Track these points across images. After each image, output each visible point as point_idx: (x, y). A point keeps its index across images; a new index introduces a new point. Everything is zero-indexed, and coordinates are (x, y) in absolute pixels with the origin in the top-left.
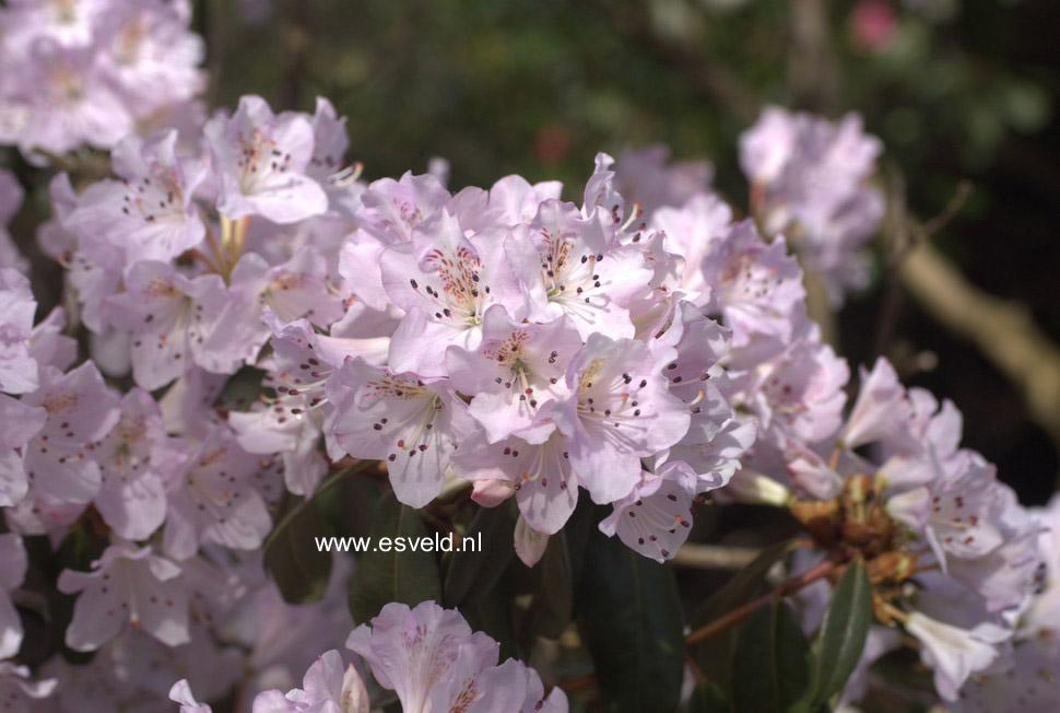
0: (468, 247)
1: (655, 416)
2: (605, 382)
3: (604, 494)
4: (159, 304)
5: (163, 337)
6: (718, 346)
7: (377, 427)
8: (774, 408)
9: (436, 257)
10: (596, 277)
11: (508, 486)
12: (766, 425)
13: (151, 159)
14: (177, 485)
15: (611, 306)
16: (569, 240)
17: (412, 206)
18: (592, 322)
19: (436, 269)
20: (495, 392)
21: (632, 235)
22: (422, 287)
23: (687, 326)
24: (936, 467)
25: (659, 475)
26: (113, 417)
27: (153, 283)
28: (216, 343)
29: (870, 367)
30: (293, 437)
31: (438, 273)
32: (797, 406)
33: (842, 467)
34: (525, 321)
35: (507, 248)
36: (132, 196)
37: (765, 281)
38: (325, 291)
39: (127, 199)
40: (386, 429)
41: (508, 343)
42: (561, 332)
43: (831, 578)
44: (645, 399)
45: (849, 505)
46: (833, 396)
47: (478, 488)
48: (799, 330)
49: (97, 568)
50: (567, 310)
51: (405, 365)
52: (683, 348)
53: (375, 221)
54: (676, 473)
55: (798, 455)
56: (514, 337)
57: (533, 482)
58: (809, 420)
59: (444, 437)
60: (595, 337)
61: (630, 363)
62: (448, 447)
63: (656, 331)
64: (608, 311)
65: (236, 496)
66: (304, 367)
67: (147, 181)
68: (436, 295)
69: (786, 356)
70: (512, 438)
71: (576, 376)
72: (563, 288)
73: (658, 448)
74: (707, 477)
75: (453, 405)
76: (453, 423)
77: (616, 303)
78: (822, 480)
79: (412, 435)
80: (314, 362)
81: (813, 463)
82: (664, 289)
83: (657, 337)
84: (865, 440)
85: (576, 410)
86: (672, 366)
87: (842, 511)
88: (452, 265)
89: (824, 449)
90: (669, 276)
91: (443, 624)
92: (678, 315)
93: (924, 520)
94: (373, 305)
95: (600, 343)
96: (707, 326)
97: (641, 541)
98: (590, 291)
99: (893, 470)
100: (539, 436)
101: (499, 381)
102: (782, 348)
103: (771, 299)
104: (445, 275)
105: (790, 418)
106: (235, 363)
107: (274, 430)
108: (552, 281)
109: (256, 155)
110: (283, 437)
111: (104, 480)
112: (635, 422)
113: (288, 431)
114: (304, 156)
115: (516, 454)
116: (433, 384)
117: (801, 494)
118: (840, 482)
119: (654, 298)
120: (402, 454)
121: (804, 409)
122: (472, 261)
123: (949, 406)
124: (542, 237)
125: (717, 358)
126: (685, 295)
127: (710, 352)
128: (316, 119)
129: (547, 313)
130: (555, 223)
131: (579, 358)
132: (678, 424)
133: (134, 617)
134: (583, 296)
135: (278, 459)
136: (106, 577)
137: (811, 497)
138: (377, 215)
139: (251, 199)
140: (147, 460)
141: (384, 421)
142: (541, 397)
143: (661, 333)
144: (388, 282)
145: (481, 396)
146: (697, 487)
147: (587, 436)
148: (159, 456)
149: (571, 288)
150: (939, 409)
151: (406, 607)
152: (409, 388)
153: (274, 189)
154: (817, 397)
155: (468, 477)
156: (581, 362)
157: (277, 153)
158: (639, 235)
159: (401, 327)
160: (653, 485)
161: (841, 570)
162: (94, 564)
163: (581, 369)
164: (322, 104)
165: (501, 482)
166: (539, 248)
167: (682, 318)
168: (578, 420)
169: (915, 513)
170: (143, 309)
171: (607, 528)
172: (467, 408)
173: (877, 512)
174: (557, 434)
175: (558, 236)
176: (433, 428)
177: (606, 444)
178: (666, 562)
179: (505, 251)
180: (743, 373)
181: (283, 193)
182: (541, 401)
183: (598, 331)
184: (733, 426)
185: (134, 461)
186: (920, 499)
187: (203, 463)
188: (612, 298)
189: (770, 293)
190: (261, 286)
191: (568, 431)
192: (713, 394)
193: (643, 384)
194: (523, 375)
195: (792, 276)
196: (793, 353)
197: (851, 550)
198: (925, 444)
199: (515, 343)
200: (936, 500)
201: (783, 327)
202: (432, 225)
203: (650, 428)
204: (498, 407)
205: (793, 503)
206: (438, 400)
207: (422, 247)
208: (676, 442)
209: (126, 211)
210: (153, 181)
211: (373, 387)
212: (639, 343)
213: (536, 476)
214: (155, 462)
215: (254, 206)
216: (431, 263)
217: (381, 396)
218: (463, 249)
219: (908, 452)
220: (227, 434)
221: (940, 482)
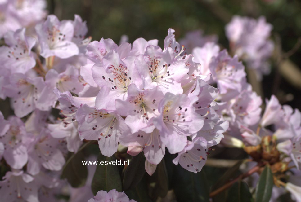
0: (122, 64)
1: (191, 121)
2: (173, 110)
3: (174, 150)
4: (23, 88)
5: (23, 99)
6: (214, 95)
7: (94, 129)
8: (236, 114)
9: (111, 67)
10: (168, 72)
11: (141, 148)
12: (234, 120)
13: (17, 38)
14: (32, 149)
15: (174, 82)
16: (158, 59)
17: (105, 50)
18: (167, 88)
19: (112, 72)
20: (134, 115)
21: (183, 57)
22: (107, 79)
23: (202, 89)
24: (294, 133)
25: (193, 142)
26: (7, 127)
27: (20, 81)
28: (42, 101)
29: (269, 99)
30: (69, 132)
31: (113, 73)
32: (244, 113)
33: (261, 134)
34: (143, 89)
35: (136, 63)
36: (12, 51)
37: (231, 71)
38: (78, 81)
39: (10, 52)
40: (97, 129)
41: (137, 97)
42: (156, 92)
43: (258, 172)
44: (187, 115)
45: (264, 147)
46: (257, 109)
47: (129, 149)
48: (244, 87)
49: (5, 179)
50: (159, 84)
51: (101, 106)
52: (201, 96)
53: (92, 56)
54: (199, 141)
55: (245, 131)
56: (139, 95)
57: (149, 146)
58: (249, 118)
59: (118, 131)
60: (168, 94)
61: (181, 102)
62: (119, 135)
63: (191, 91)
64: (173, 84)
65: (52, 152)
66: (70, 108)
67: (17, 46)
68: (112, 81)
69: (240, 96)
70: (140, 131)
71: (161, 109)
72: (156, 77)
73: (193, 132)
74: (211, 142)
75: (120, 120)
76: (120, 126)
77: (176, 81)
78: (254, 139)
79: (106, 131)
80: (73, 106)
81: (250, 133)
82: (193, 75)
83: (191, 93)
84: (269, 124)
85: (163, 120)
86: (197, 103)
87: (261, 149)
88: (117, 70)
89: (254, 128)
90: (195, 71)
91: (119, 198)
92: (198, 85)
93: (290, 151)
94: (93, 86)
95: (170, 96)
96: (209, 88)
97: (188, 166)
98: (166, 77)
99: (279, 134)
100: (150, 130)
101: (135, 111)
102: (238, 94)
103: (234, 77)
104: (115, 74)
105: (242, 118)
106: (49, 107)
107: (63, 130)
108: (152, 74)
109: (54, 35)
110: (66, 132)
111: (5, 149)
112: (184, 124)
113: (68, 130)
114: (71, 35)
115: (142, 136)
116: (112, 113)
117: (247, 144)
118: (260, 139)
119: (190, 79)
120: (103, 138)
121: (247, 114)
122: (124, 69)
123: (297, 111)
124: (148, 59)
125: (213, 99)
126: (201, 77)
127: (211, 97)
128: (75, 22)
129: (151, 85)
130: (153, 54)
131: (162, 102)
132: (200, 123)
133: (19, 195)
134: (164, 79)
135: (65, 140)
136: (9, 182)
137: (250, 145)
138: (92, 54)
139: (53, 51)
140: (20, 141)
141: (96, 126)
142: (150, 115)
143: (193, 91)
144: (95, 77)
145: (129, 117)
146: (207, 146)
147: (167, 129)
148: (25, 140)
149: (159, 77)
150: (294, 112)
151: (106, 192)
152: (104, 114)
153: (61, 47)
154: (251, 110)
155: (126, 146)
156: (163, 103)
157: (61, 34)
158: (185, 56)
159: (100, 93)
160: (191, 145)
161: (262, 169)
162: (4, 178)
163: (163, 106)
164: (77, 17)
165: (138, 147)
166: (148, 63)
167: (200, 85)
168: (163, 123)
169: (287, 149)
170: (17, 90)
171: (175, 162)
172: (124, 121)
173: (273, 149)
174: (155, 130)
175: (154, 58)
176: (113, 128)
177: (174, 132)
178: (198, 173)
179: (135, 64)
180: (225, 103)
181: (64, 48)
182: (150, 117)
183: (169, 91)
184: (221, 122)
185: (17, 142)
186: (288, 144)
187: (40, 141)
188: (175, 79)
189: (233, 74)
190: (57, 80)
191: (159, 128)
192: (212, 112)
193: (186, 110)
194: (144, 108)
195: (241, 69)
196: (242, 95)
197: (265, 162)
198: (289, 124)
199: (140, 97)
200: (294, 144)
201: (238, 86)
202: (109, 56)
203: (190, 125)
204: (135, 120)
205: (244, 147)
206: (115, 118)
207: (106, 64)
208: (199, 130)
209: (9, 56)
210: (19, 46)
211: (92, 114)
212: (184, 95)
213: (150, 144)
214: (24, 141)
215: (53, 53)
216: (110, 70)
217: (95, 117)
218: (121, 64)
219: (284, 127)
220: (47, 131)
221: (295, 138)
